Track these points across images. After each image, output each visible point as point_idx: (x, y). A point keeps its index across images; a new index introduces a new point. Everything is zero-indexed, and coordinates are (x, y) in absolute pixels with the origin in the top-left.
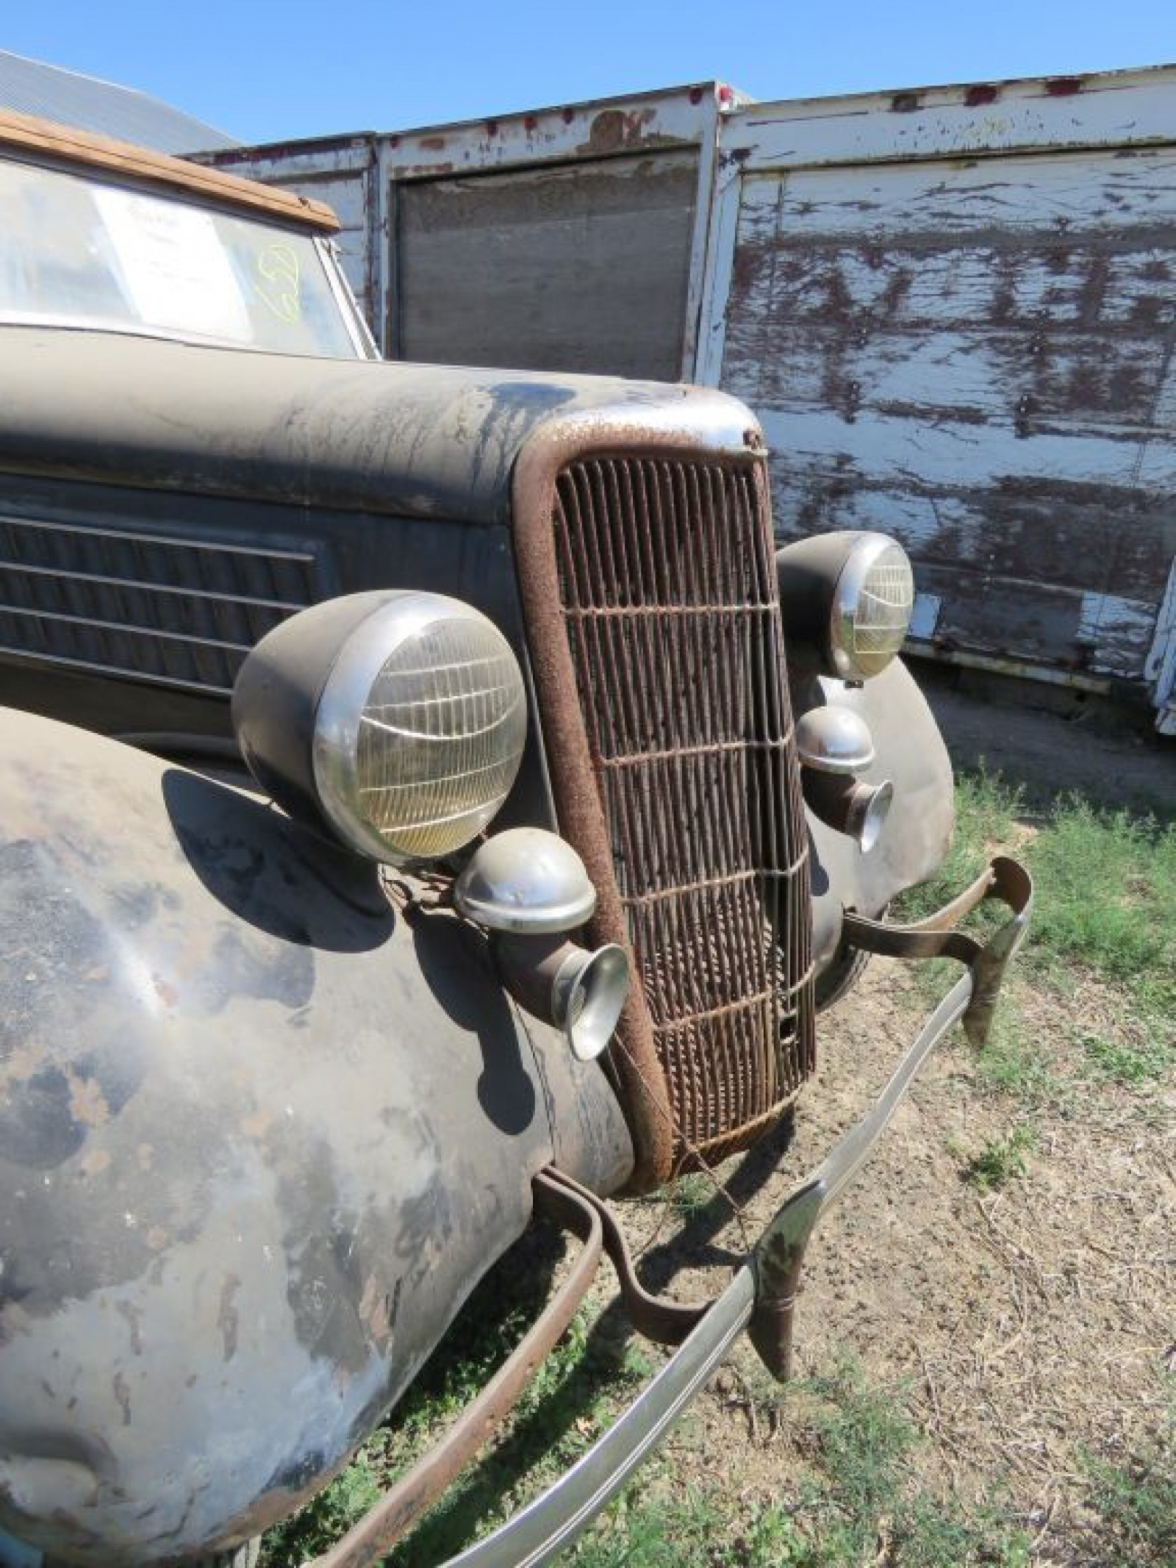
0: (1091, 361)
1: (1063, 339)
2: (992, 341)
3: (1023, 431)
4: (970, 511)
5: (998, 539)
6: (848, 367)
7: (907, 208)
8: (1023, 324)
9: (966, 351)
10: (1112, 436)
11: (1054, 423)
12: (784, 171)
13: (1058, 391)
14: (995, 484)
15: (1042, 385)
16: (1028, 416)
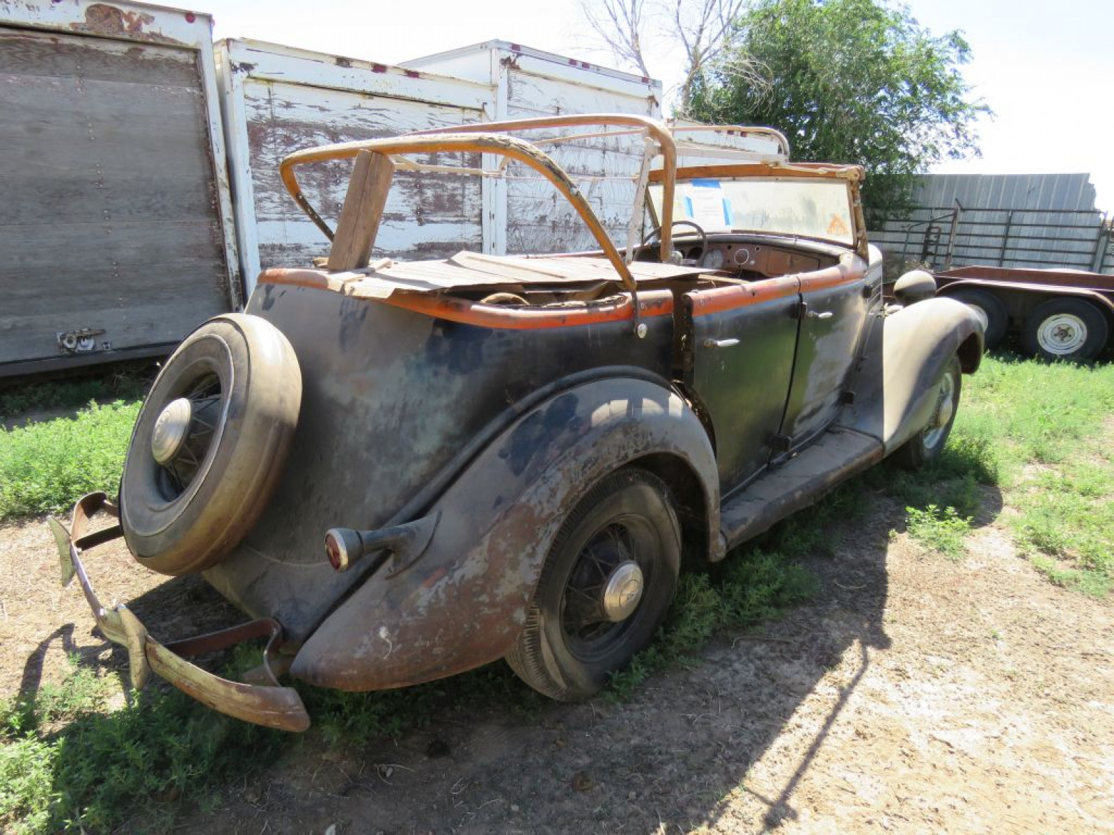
0: (439, 191)
1: (427, 182)
2: (399, 182)
3: (421, 223)
6: (333, 195)
7: (346, 114)
10: (452, 222)
11: (431, 218)
12: (269, 81)
13: (430, 204)
14: (415, 248)
15: (423, 202)
16: (421, 216)
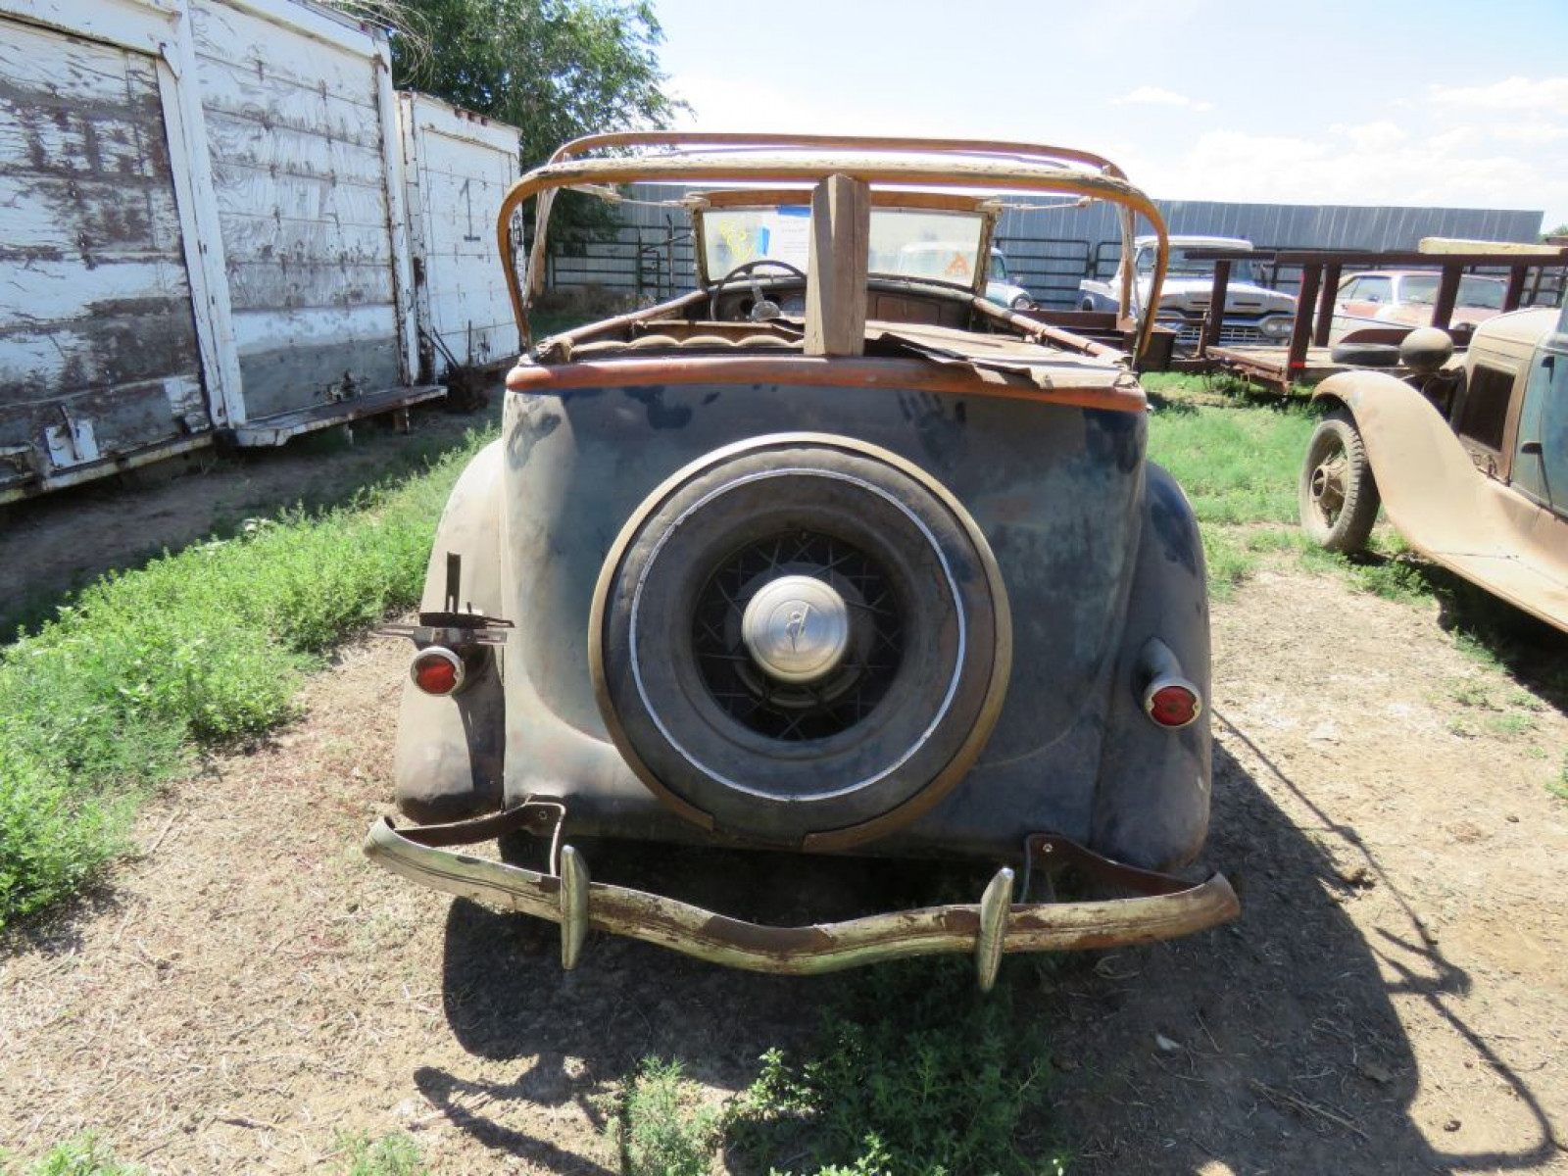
0: (110, 203)
1: (88, 186)
2: (41, 185)
3: (89, 263)
4: (81, 338)
5: (106, 357)
8: (56, 171)
9: (26, 194)
10: (139, 261)
11: (106, 255)
13: (99, 228)
14: (88, 312)
15: (87, 222)
16: (88, 250)
